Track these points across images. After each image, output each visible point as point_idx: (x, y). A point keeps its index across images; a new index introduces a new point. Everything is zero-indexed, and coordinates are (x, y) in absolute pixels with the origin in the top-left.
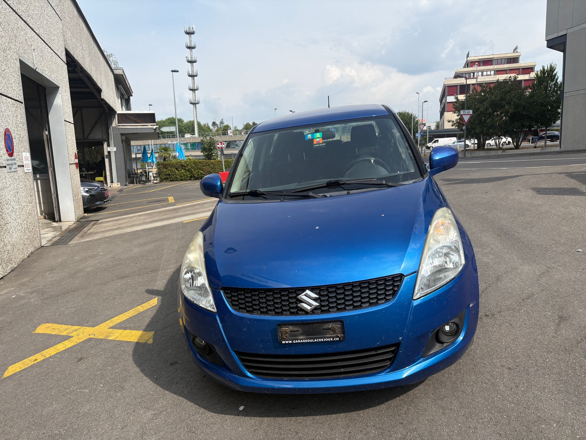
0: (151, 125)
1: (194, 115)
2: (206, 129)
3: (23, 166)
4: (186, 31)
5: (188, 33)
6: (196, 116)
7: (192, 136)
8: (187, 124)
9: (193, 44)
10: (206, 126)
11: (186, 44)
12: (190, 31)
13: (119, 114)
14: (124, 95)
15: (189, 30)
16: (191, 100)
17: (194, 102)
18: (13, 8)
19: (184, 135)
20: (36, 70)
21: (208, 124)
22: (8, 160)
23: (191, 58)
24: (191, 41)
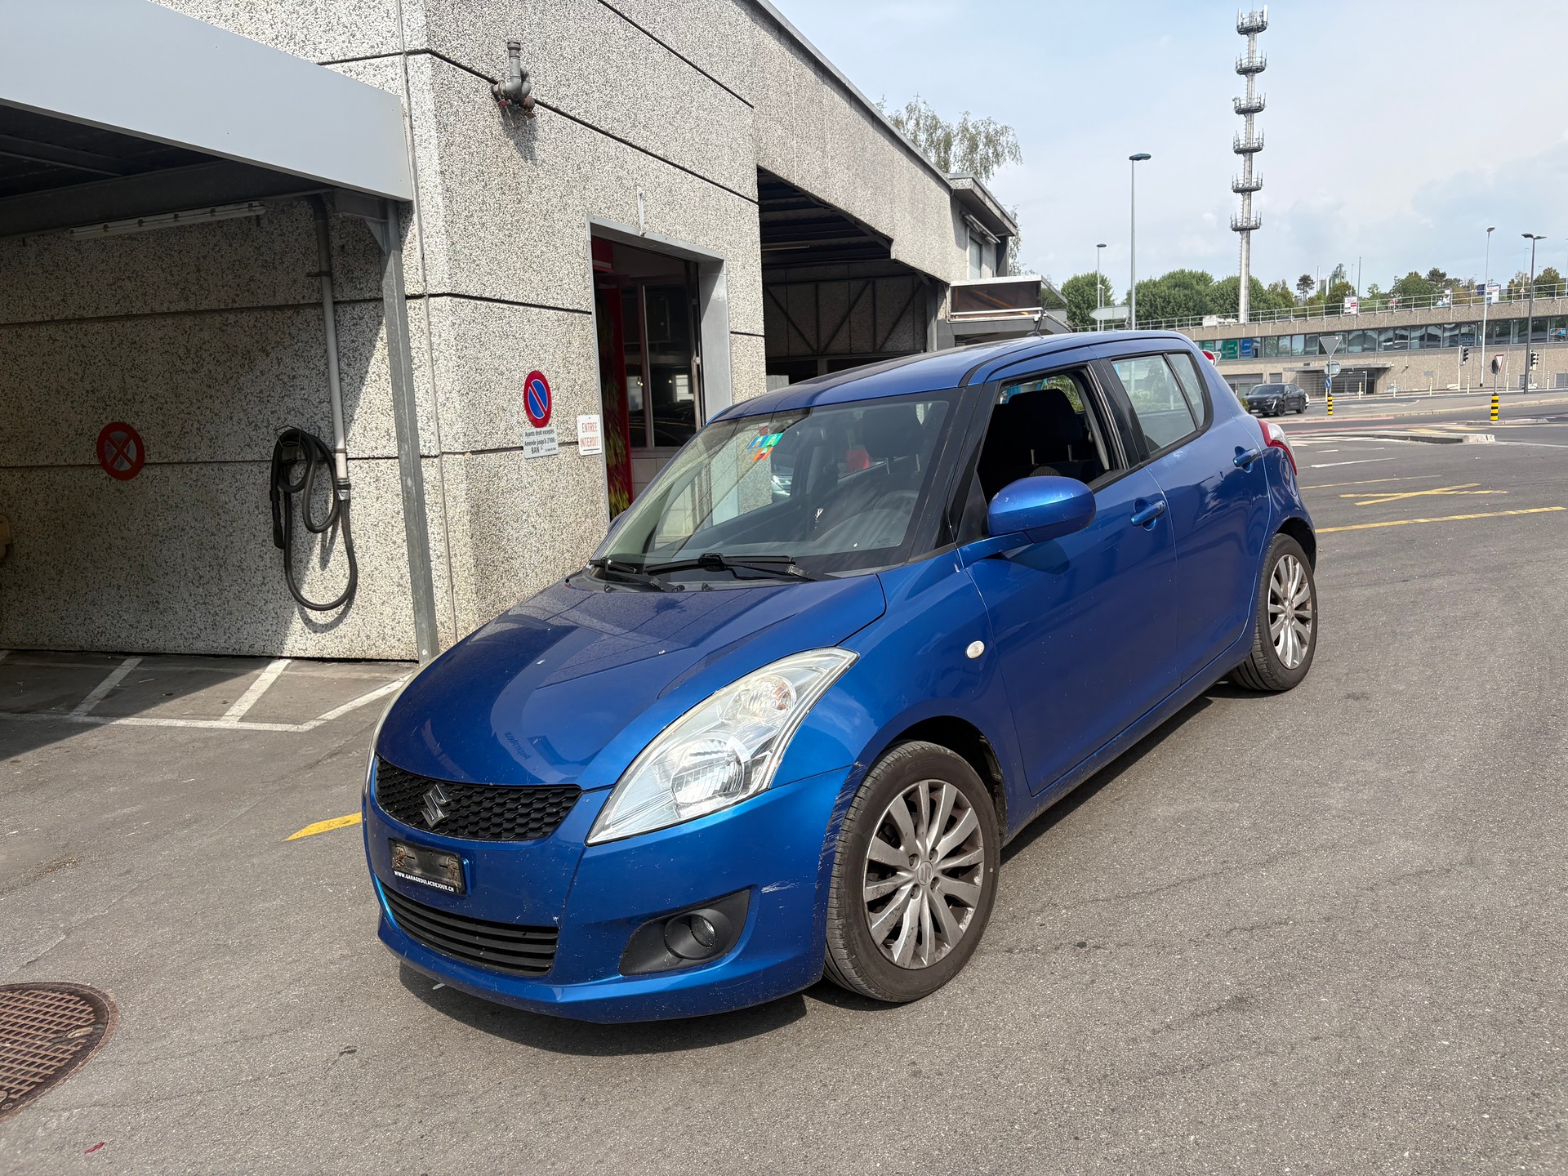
0: (1029, 312)
1: (1241, 261)
2: (1274, 299)
3: (577, 443)
4: (1242, 24)
5: (1245, 31)
6: (1248, 265)
7: (1222, 320)
8: (1220, 287)
9: (1259, 60)
10: (1279, 290)
11: (1239, 63)
12: (1254, 24)
13: (954, 288)
14: (986, 236)
15: (1251, 22)
16: (1236, 220)
17: (1245, 225)
18: (586, 121)
19: (1201, 319)
20: (645, 236)
21: (1284, 283)
22: (528, 435)
23: (1250, 98)
24: (1251, 52)
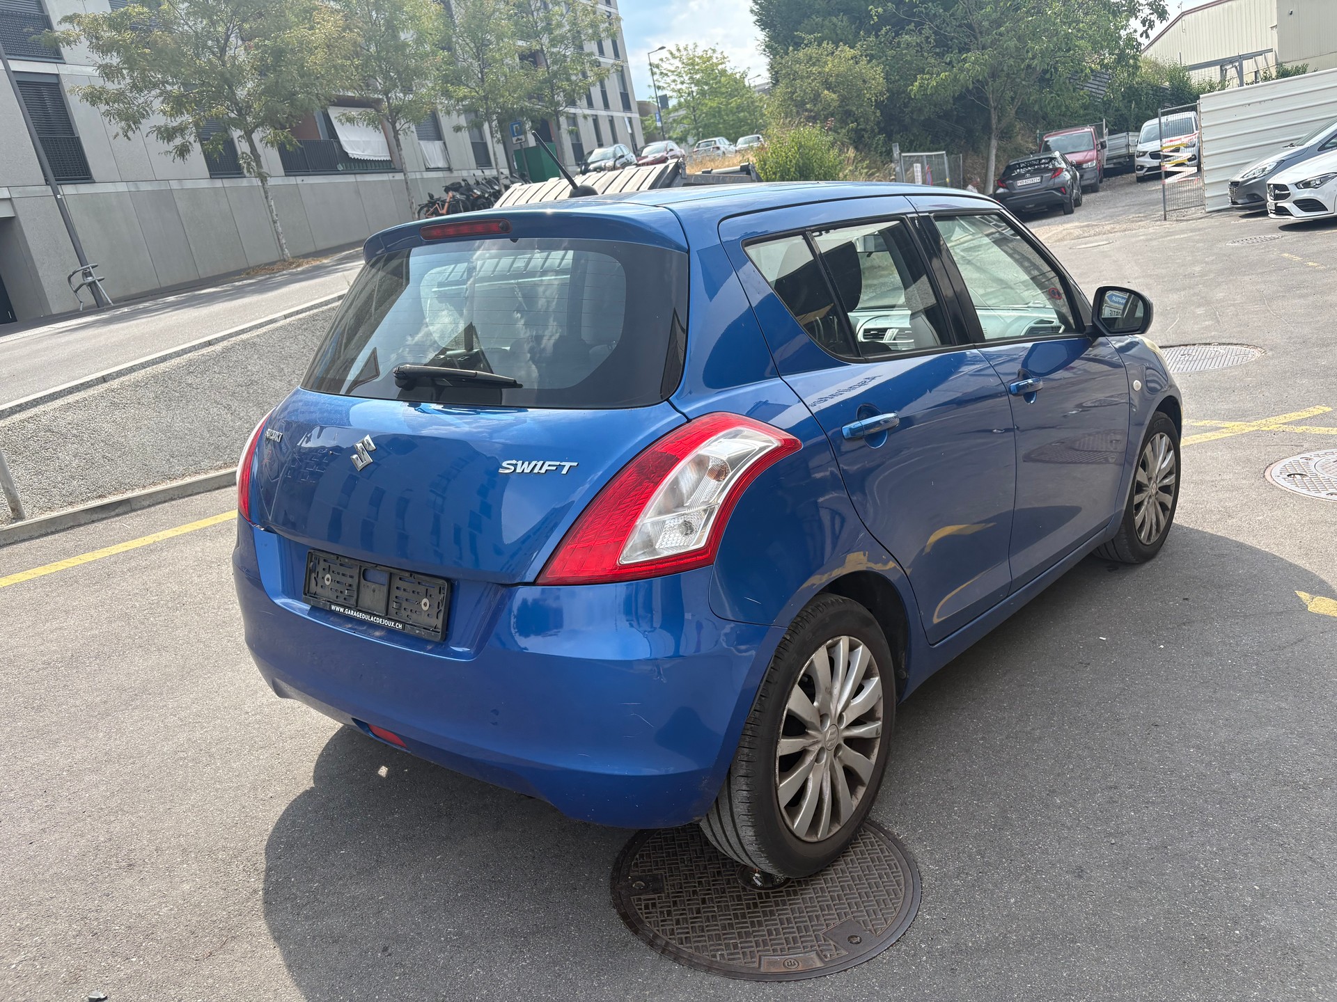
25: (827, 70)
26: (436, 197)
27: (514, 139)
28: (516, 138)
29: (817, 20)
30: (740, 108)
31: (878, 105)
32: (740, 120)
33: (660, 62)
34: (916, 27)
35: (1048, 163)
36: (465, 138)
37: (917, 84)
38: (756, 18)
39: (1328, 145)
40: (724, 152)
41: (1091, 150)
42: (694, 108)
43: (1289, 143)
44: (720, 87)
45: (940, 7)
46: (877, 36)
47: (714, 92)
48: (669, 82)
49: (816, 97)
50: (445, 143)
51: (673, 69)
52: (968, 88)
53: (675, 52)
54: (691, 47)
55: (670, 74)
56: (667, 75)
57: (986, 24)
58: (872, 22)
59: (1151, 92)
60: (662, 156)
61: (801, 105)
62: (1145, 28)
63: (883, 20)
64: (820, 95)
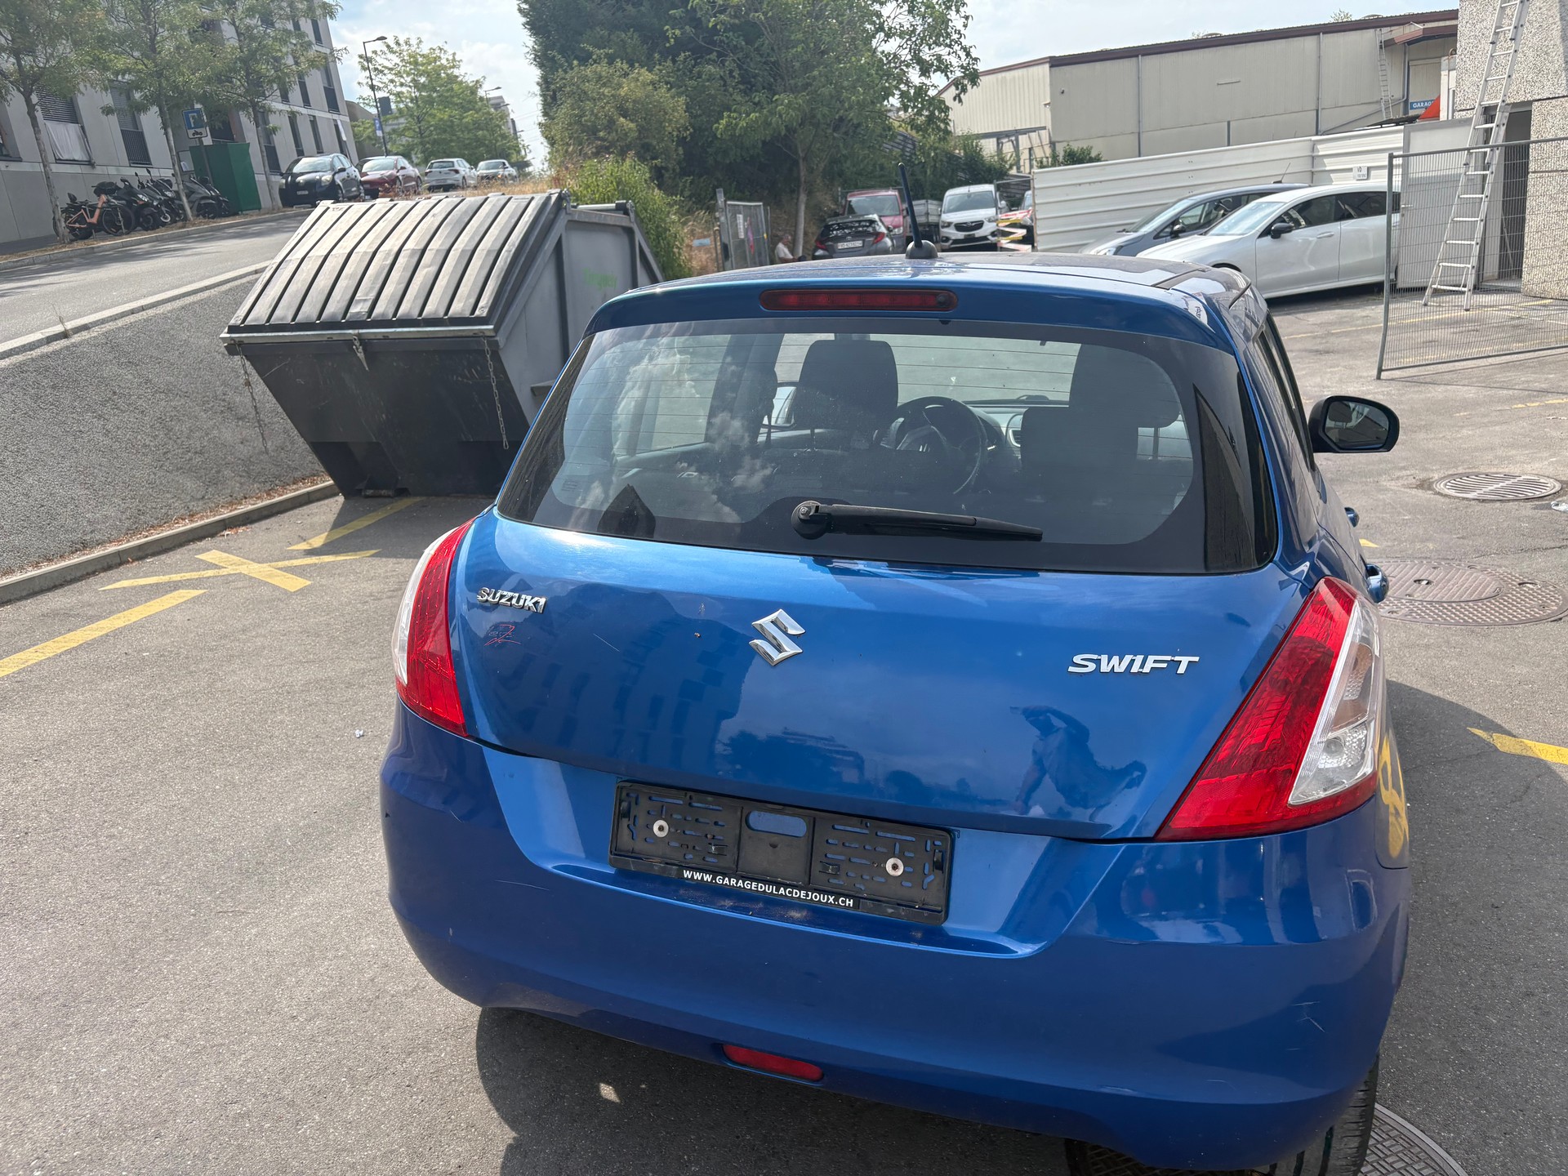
25: (623, 94)
26: (80, 199)
27: (191, 132)
28: (193, 131)
29: (602, 33)
30: (477, 125)
31: (681, 141)
32: (477, 140)
33: (374, 56)
34: (718, 57)
35: (867, 227)
36: (113, 125)
37: (724, 122)
38: (524, 20)
39: (1162, 234)
40: (464, 177)
41: (896, 215)
42: (418, 118)
43: (1121, 228)
44: (453, 97)
45: (741, 38)
46: (674, 61)
47: (445, 102)
48: (387, 81)
49: (611, 123)
50: (83, 128)
51: (391, 66)
52: (780, 134)
53: (393, 45)
54: (414, 42)
55: (386, 71)
56: (382, 72)
57: (797, 65)
58: (668, 45)
59: (945, 159)
60: (391, 175)
61: (593, 131)
62: (957, 92)
63: (681, 45)
64: (614, 123)
